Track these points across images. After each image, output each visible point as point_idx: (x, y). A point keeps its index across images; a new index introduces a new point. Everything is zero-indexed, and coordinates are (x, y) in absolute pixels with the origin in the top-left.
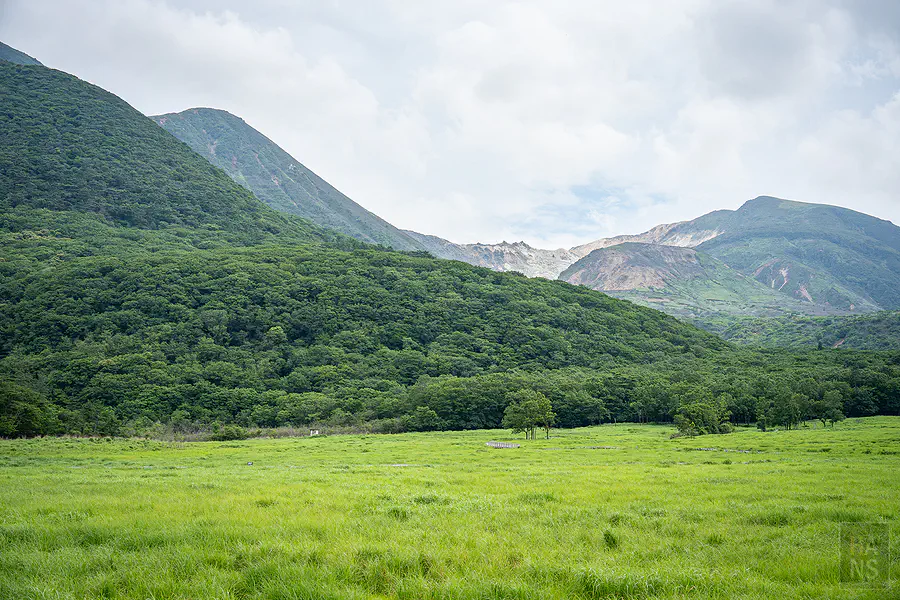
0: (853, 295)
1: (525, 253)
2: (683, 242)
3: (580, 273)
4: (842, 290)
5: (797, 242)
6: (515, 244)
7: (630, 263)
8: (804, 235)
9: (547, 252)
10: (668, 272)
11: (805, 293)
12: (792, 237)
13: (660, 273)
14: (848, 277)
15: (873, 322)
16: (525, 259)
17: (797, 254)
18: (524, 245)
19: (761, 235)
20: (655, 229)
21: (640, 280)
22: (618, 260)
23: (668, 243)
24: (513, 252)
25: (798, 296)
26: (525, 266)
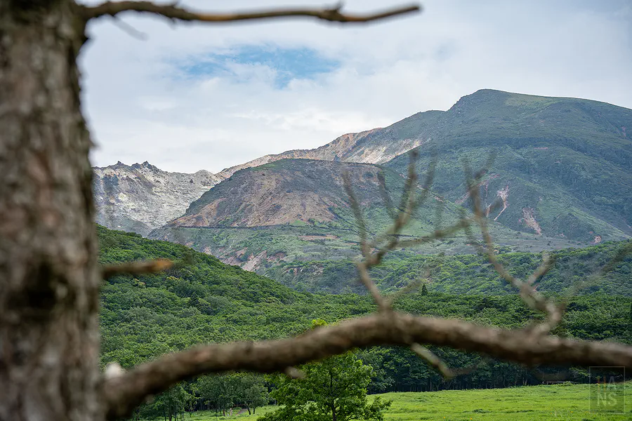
0: (599, 223)
1: (150, 177)
2: (374, 157)
3: (216, 203)
4: (583, 216)
5: (524, 151)
6: (136, 166)
7: (288, 187)
8: (534, 142)
9: (183, 175)
10: (338, 199)
11: (532, 222)
12: (518, 145)
13: (326, 200)
14: (597, 198)
15: (583, 258)
16: (149, 186)
17: (523, 167)
18: (150, 167)
19: (477, 144)
20: (338, 140)
21: (297, 210)
22: (270, 184)
23: (354, 158)
24: (132, 176)
25: (521, 227)
26: (149, 196)
